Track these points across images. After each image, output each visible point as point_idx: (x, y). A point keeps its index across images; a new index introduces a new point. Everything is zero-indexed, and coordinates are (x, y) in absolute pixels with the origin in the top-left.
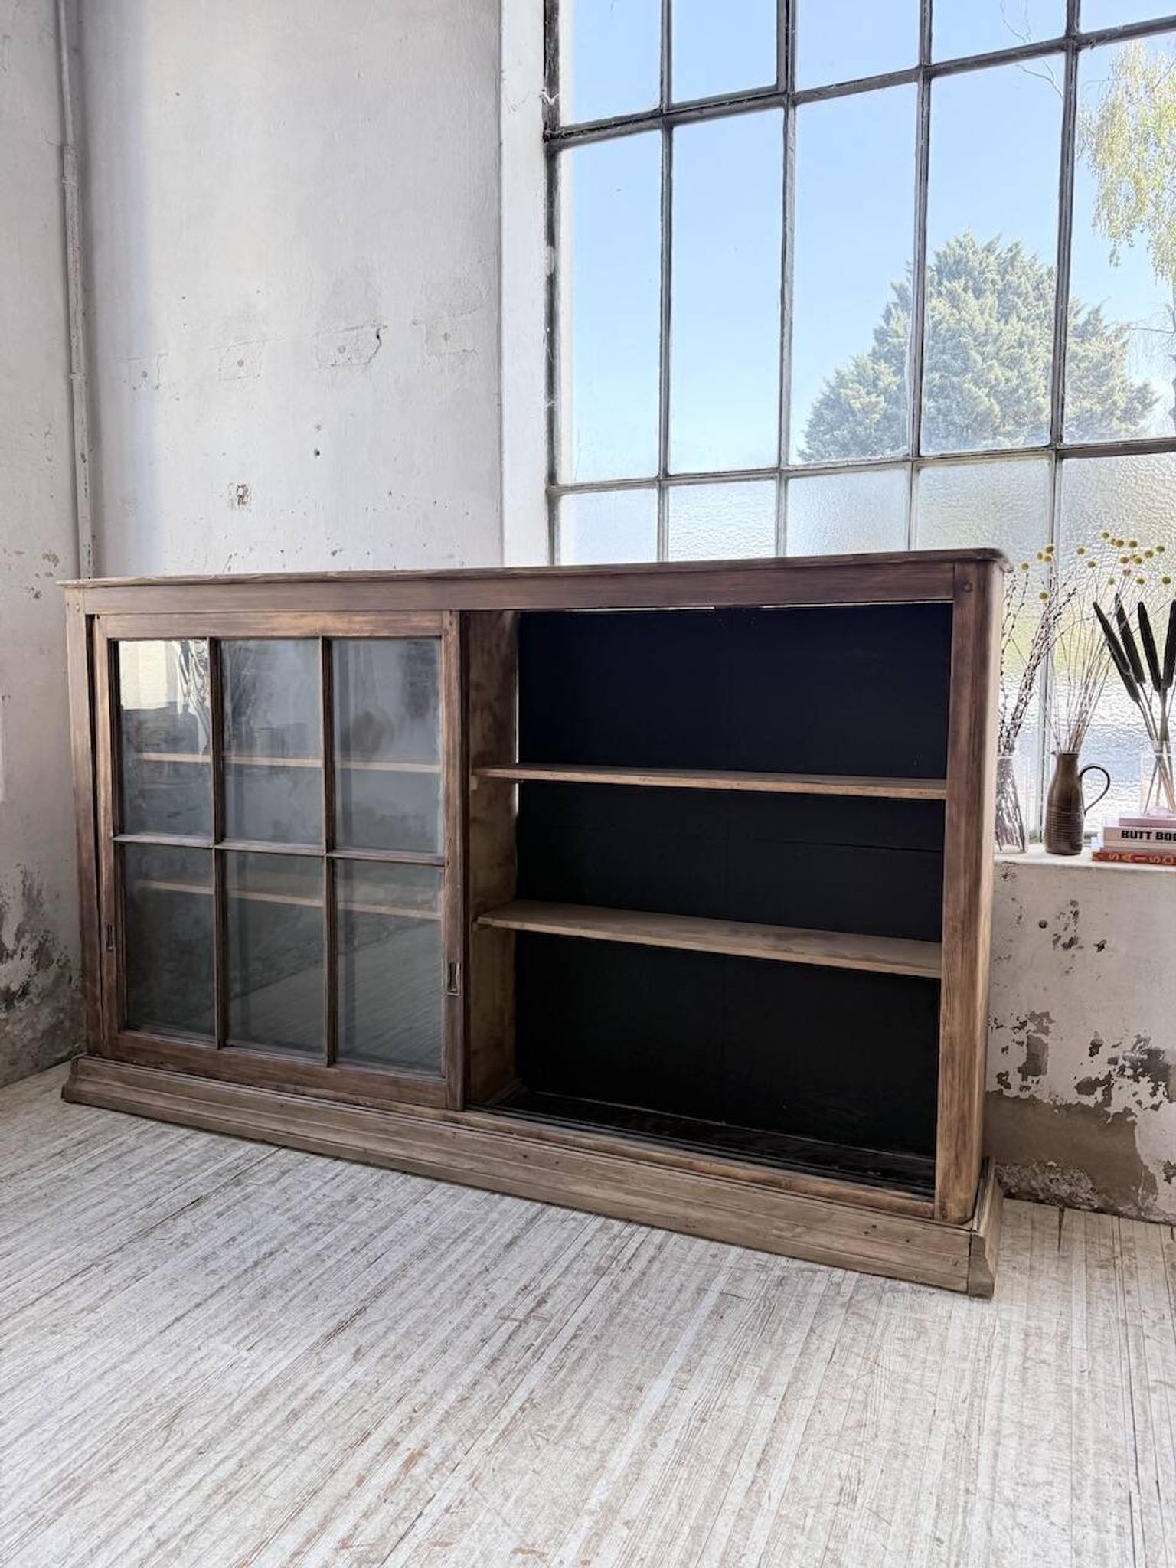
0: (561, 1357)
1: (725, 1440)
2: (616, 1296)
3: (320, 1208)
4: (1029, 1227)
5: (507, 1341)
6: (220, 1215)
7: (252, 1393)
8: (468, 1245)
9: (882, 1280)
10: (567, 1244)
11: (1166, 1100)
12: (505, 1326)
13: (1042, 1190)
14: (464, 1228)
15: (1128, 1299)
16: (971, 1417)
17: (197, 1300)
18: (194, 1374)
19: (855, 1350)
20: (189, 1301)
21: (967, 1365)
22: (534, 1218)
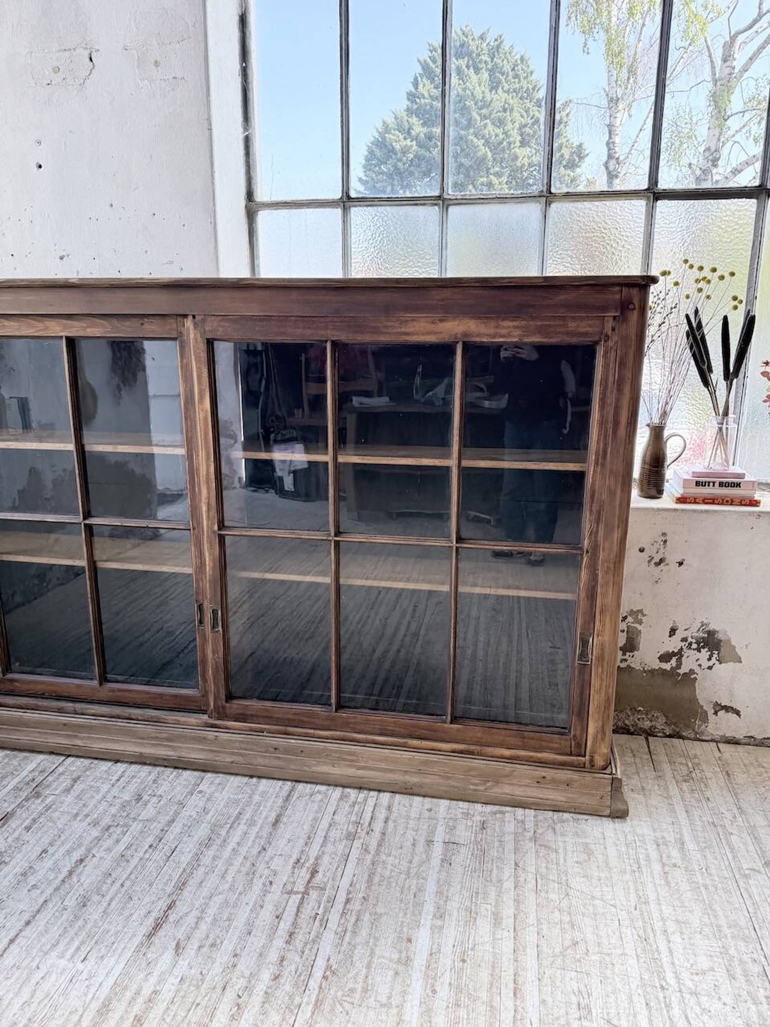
0: (342, 921)
1: (484, 976)
2: (369, 858)
3: (113, 810)
4: (631, 755)
5: (297, 915)
6: (28, 829)
7: (96, 1005)
8: (242, 827)
9: (551, 813)
10: (320, 815)
11: (717, 663)
12: (291, 900)
13: (632, 725)
14: (236, 812)
15: (710, 805)
16: (644, 922)
17: (26, 917)
18: (39, 995)
19: (551, 877)
20: (19, 920)
21: (628, 877)
22: (289, 795)
